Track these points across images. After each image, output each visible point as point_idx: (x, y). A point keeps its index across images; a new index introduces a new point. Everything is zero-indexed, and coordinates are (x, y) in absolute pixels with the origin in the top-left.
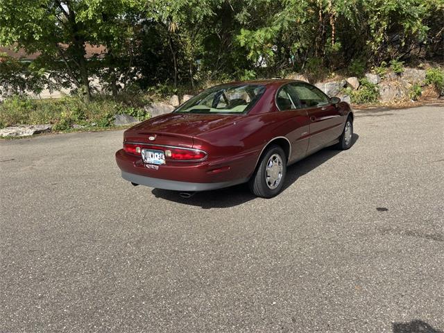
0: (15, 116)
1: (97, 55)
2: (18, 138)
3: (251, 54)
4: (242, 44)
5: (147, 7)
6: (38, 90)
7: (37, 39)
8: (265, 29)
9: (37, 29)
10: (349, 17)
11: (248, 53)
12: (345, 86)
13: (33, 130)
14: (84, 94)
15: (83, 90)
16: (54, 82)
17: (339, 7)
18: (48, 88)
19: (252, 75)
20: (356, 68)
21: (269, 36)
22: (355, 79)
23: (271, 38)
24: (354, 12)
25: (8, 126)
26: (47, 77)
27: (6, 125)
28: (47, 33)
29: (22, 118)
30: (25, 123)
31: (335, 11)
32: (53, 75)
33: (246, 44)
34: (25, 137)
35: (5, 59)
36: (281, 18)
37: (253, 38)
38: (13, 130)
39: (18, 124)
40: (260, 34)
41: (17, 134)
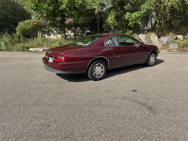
0: (39, 44)
1: (71, 22)
2: (37, 52)
3: (130, 23)
4: (126, 19)
5: (87, 4)
6: (49, 35)
7: (45, 16)
8: (138, 12)
9: (44, 12)
10: (176, 7)
11: (129, 22)
12: (176, 39)
13: (43, 49)
14: (63, 37)
15: (63, 35)
16: (56, 32)
17: (171, 2)
18: (53, 34)
19: (131, 32)
20: (182, 30)
21: (139, 15)
22: (182, 36)
23: (140, 16)
24: (179, 4)
25: (36, 47)
26: (53, 30)
27: (35, 47)
28: (48, 14)
29: (41, 45)
30: (42, 47)
31: (169, 4)
32: (55, 30)
33: (128, 19)
34: (40, 52)
35: (38, 23)
36: (143, 7)
37: (132, 16)
38: (37, 49)
39: (39, 47)
40: (135, 14)
41: (38, 50)
